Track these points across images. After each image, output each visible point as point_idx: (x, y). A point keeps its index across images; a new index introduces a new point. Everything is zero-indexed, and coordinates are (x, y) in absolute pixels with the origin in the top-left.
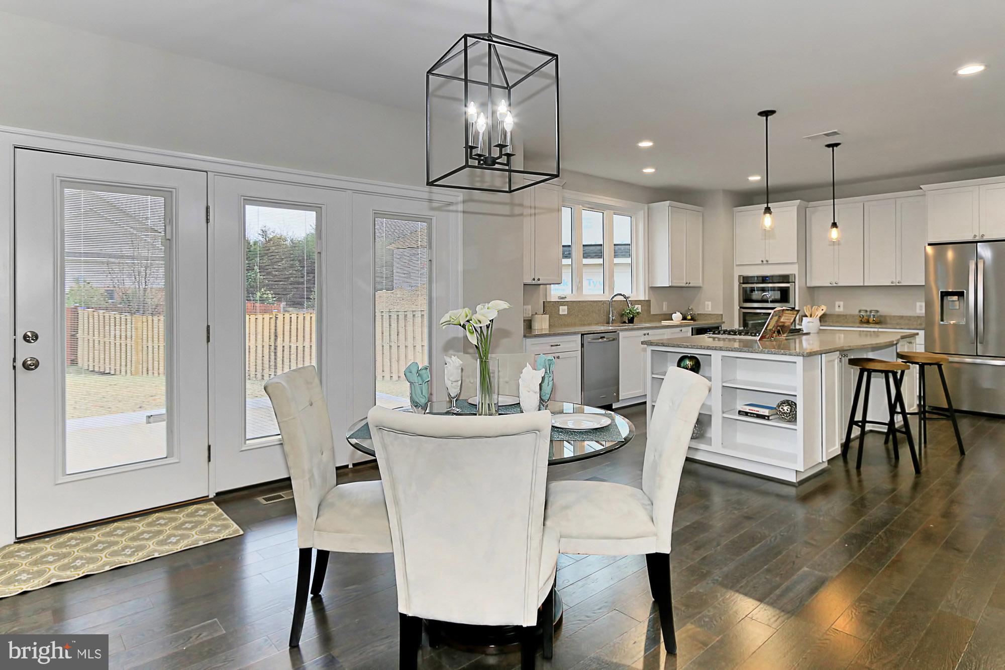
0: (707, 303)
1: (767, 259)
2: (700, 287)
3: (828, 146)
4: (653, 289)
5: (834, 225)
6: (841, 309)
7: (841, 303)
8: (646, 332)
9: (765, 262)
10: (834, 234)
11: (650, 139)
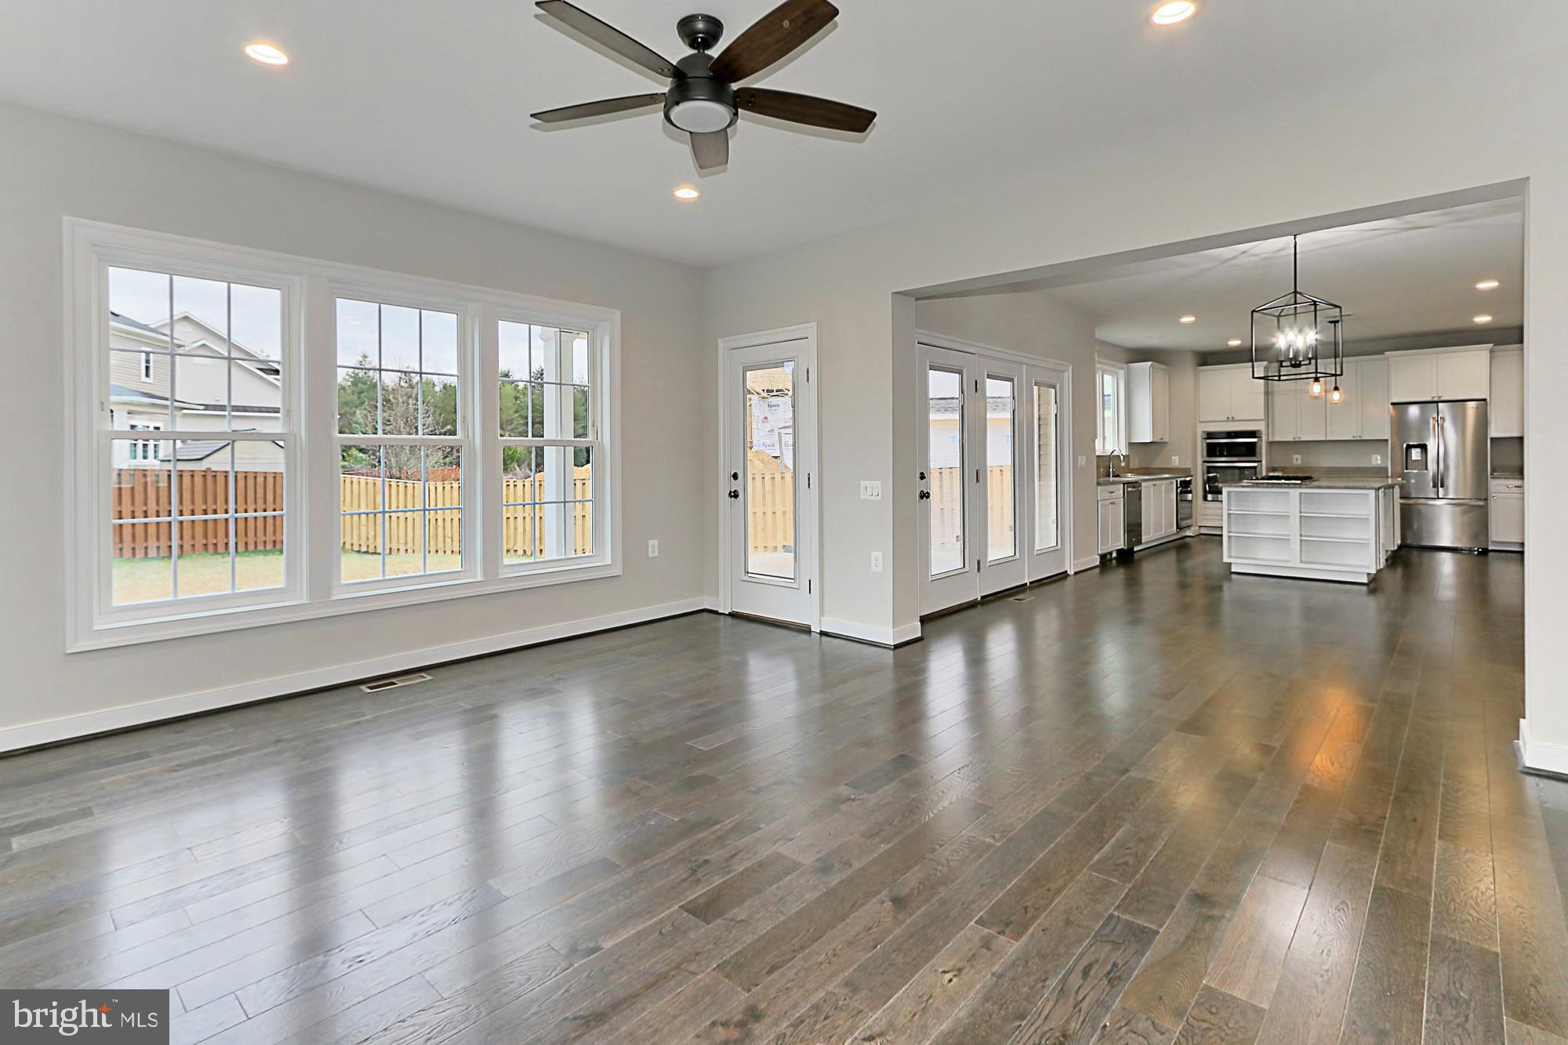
0: (1173, 458)
1: (1232, 415)
2: (1165, 443)
3: (1331, 322)
4: (1130, 444)
5: (1336, 388)
6: (1299, 462)
7: (1299, 457)
8: (1154, 482)
9: (1230, 419)
10: (1336, 396)
11: (1192, 314)
